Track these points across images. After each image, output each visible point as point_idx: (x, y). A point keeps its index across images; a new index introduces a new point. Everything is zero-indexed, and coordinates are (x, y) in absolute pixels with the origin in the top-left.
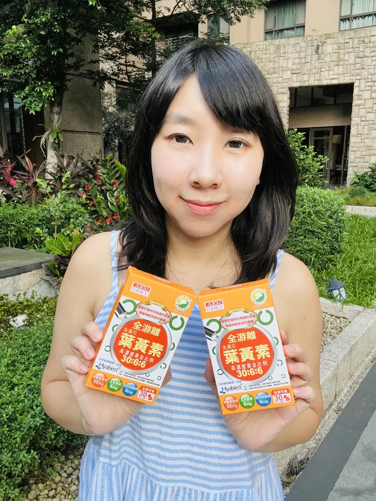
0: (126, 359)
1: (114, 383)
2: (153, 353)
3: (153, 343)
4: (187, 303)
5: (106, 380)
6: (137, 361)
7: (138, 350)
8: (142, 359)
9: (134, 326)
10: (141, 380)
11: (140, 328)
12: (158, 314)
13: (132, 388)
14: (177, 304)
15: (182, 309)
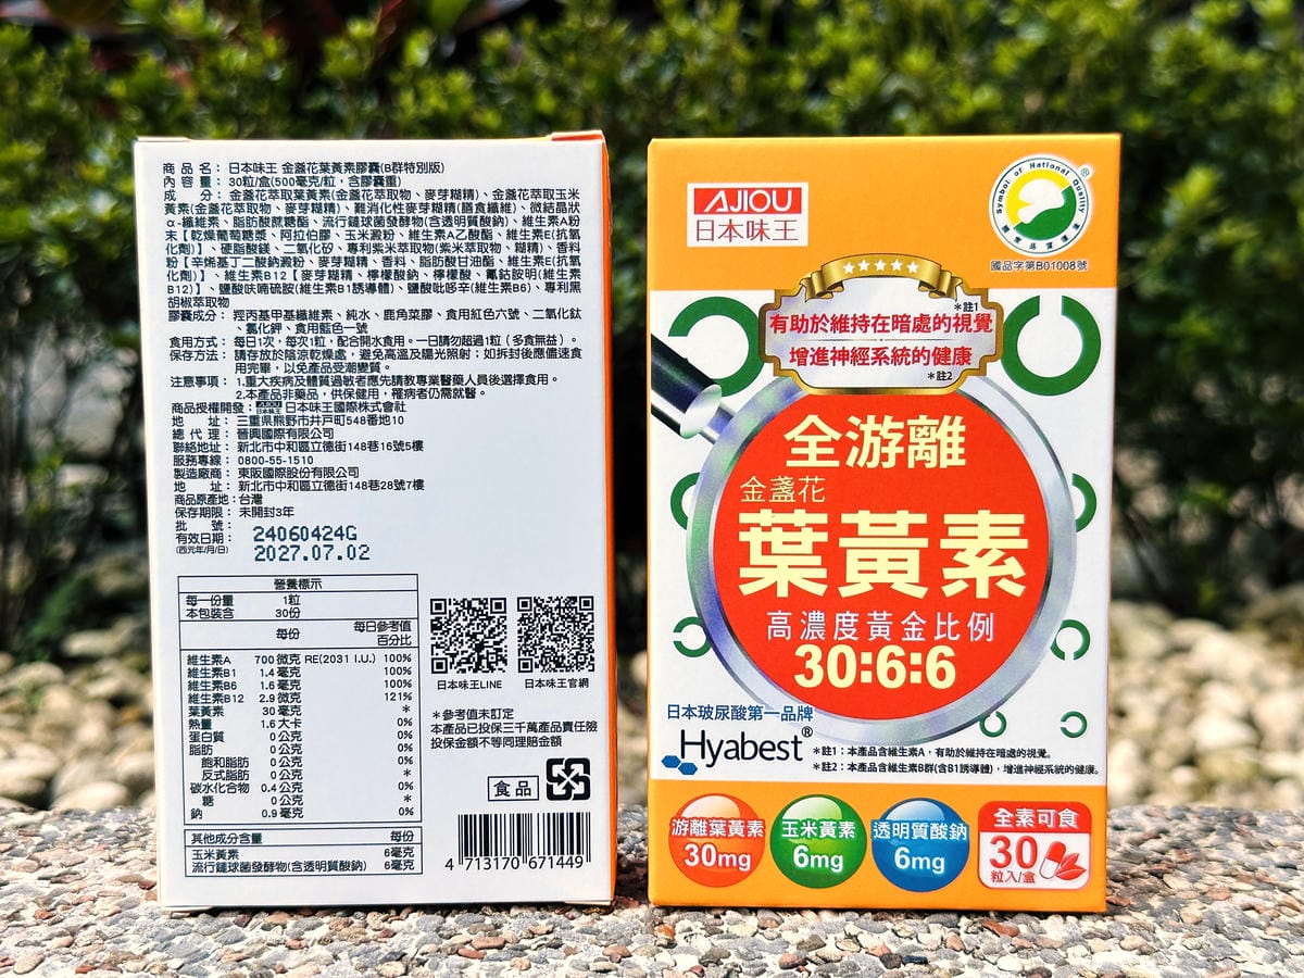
0: (823, 663)
1: (809, 829)
2: (972, 582)
3: (949, 519)
4: (1069, 194)
5: (755, 828)
6: (891, 657)
7: (871, 588)
8: (919, 639)
9: (795, 451)
10: (967, 766)
11: (830, 451)
12: (908, 331)
13: (929, 835)
14: (1006, 229)
15: (1050, 245)
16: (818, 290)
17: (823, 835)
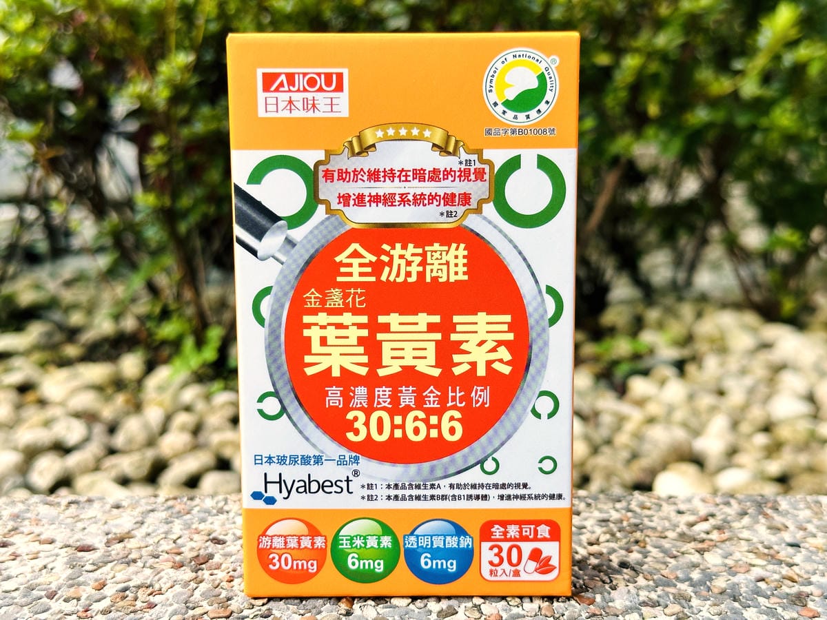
0: (367, 424)
1: (358, 542)
2: (473, 365)
3: (456, 319)
4: (542, 78)
5: (319, 542)
6: (416, 419)
7: (400, 369)
8: (436, 406)
9: (343, 270)
10: (471, 496)
11: (369, 270)
12: (424, 181)
13: (445, 544)
14: (495, 104)
15: (528, 117)
16: (357, 150)
17: (368, 546)
